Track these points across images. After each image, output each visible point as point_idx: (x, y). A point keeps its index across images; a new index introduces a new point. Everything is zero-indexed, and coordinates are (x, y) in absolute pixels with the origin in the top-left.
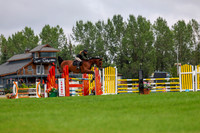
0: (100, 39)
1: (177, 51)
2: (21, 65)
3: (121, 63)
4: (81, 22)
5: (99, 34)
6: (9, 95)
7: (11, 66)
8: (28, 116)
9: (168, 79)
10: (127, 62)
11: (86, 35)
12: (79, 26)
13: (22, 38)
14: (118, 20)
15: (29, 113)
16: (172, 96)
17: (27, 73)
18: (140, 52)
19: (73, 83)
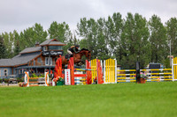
0: (101, 34)
1: (169, 45)
2: (32, 57)
3: (120, 55)
4: (85, 19)
5: (101, 30)
6: (22, 83)
7: (22, 58)
8: (38, 102)
9: (162, 70)
10: (125, 55)
11: (89, 30)
12: (83, 22)
13: (33, 33)
14: (117, 17)
15: (39, 99)
16: (166, 85)
17: (36, 64)
18: (137, 46)
19: (78, 73)
